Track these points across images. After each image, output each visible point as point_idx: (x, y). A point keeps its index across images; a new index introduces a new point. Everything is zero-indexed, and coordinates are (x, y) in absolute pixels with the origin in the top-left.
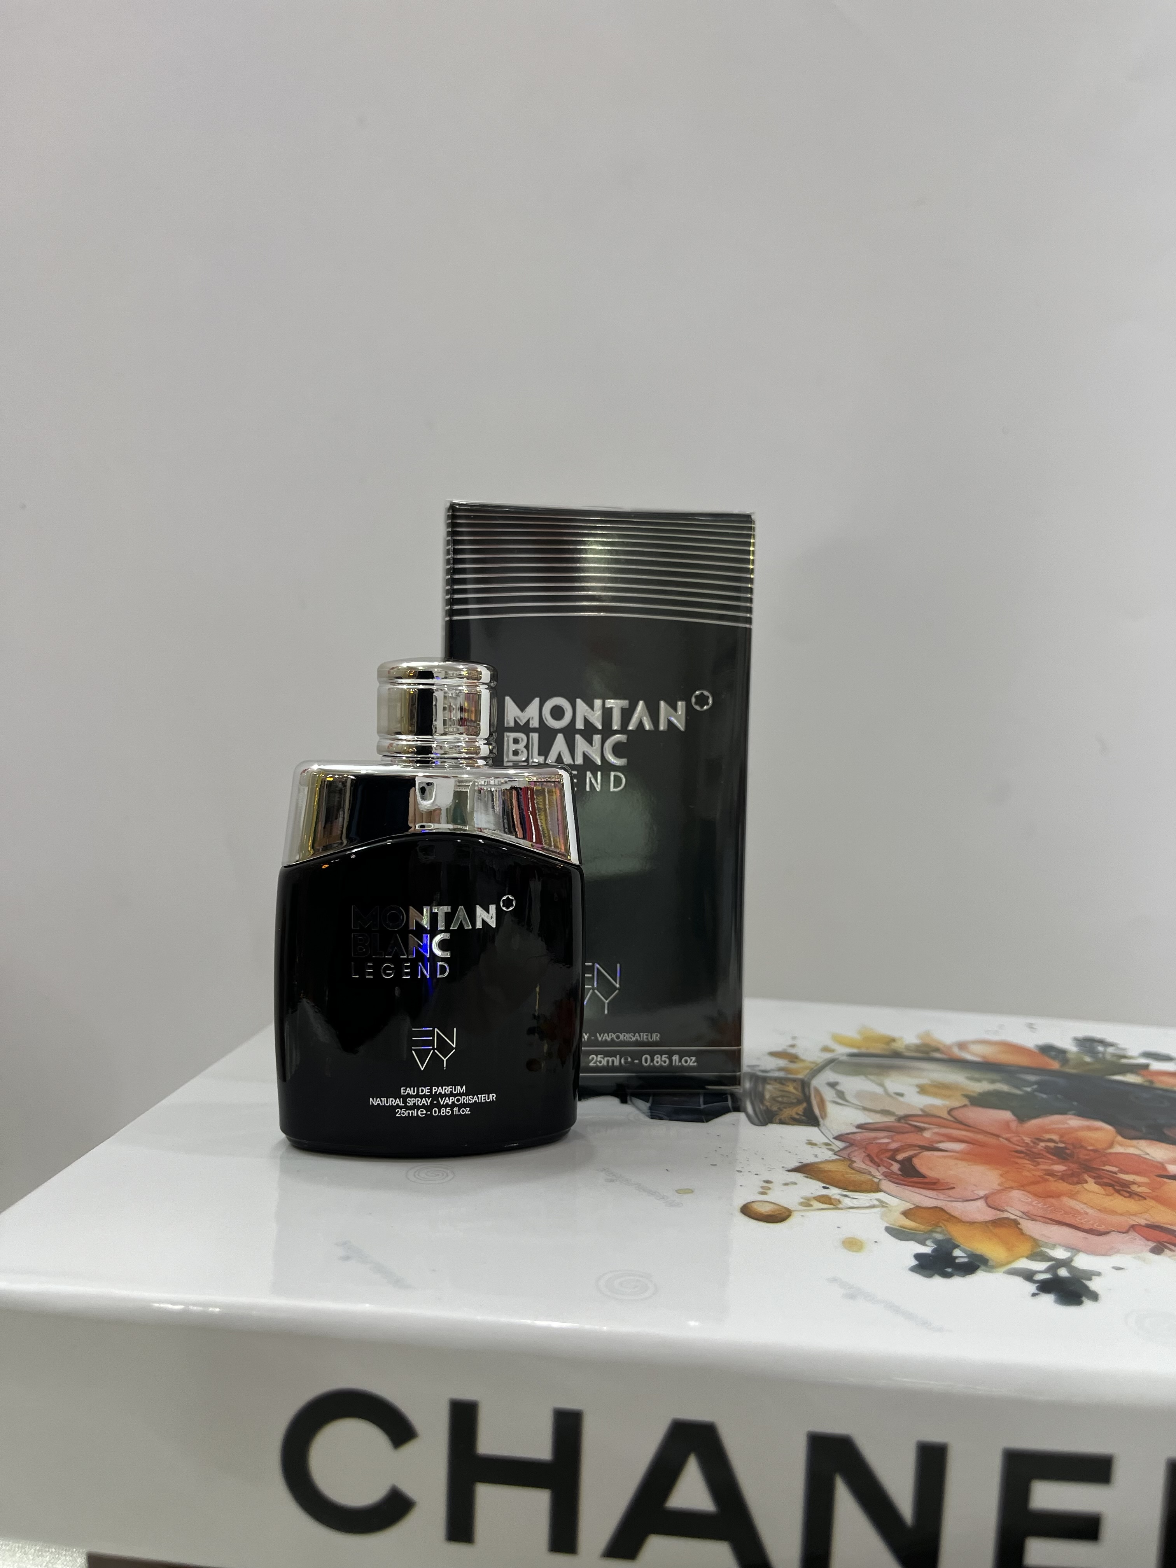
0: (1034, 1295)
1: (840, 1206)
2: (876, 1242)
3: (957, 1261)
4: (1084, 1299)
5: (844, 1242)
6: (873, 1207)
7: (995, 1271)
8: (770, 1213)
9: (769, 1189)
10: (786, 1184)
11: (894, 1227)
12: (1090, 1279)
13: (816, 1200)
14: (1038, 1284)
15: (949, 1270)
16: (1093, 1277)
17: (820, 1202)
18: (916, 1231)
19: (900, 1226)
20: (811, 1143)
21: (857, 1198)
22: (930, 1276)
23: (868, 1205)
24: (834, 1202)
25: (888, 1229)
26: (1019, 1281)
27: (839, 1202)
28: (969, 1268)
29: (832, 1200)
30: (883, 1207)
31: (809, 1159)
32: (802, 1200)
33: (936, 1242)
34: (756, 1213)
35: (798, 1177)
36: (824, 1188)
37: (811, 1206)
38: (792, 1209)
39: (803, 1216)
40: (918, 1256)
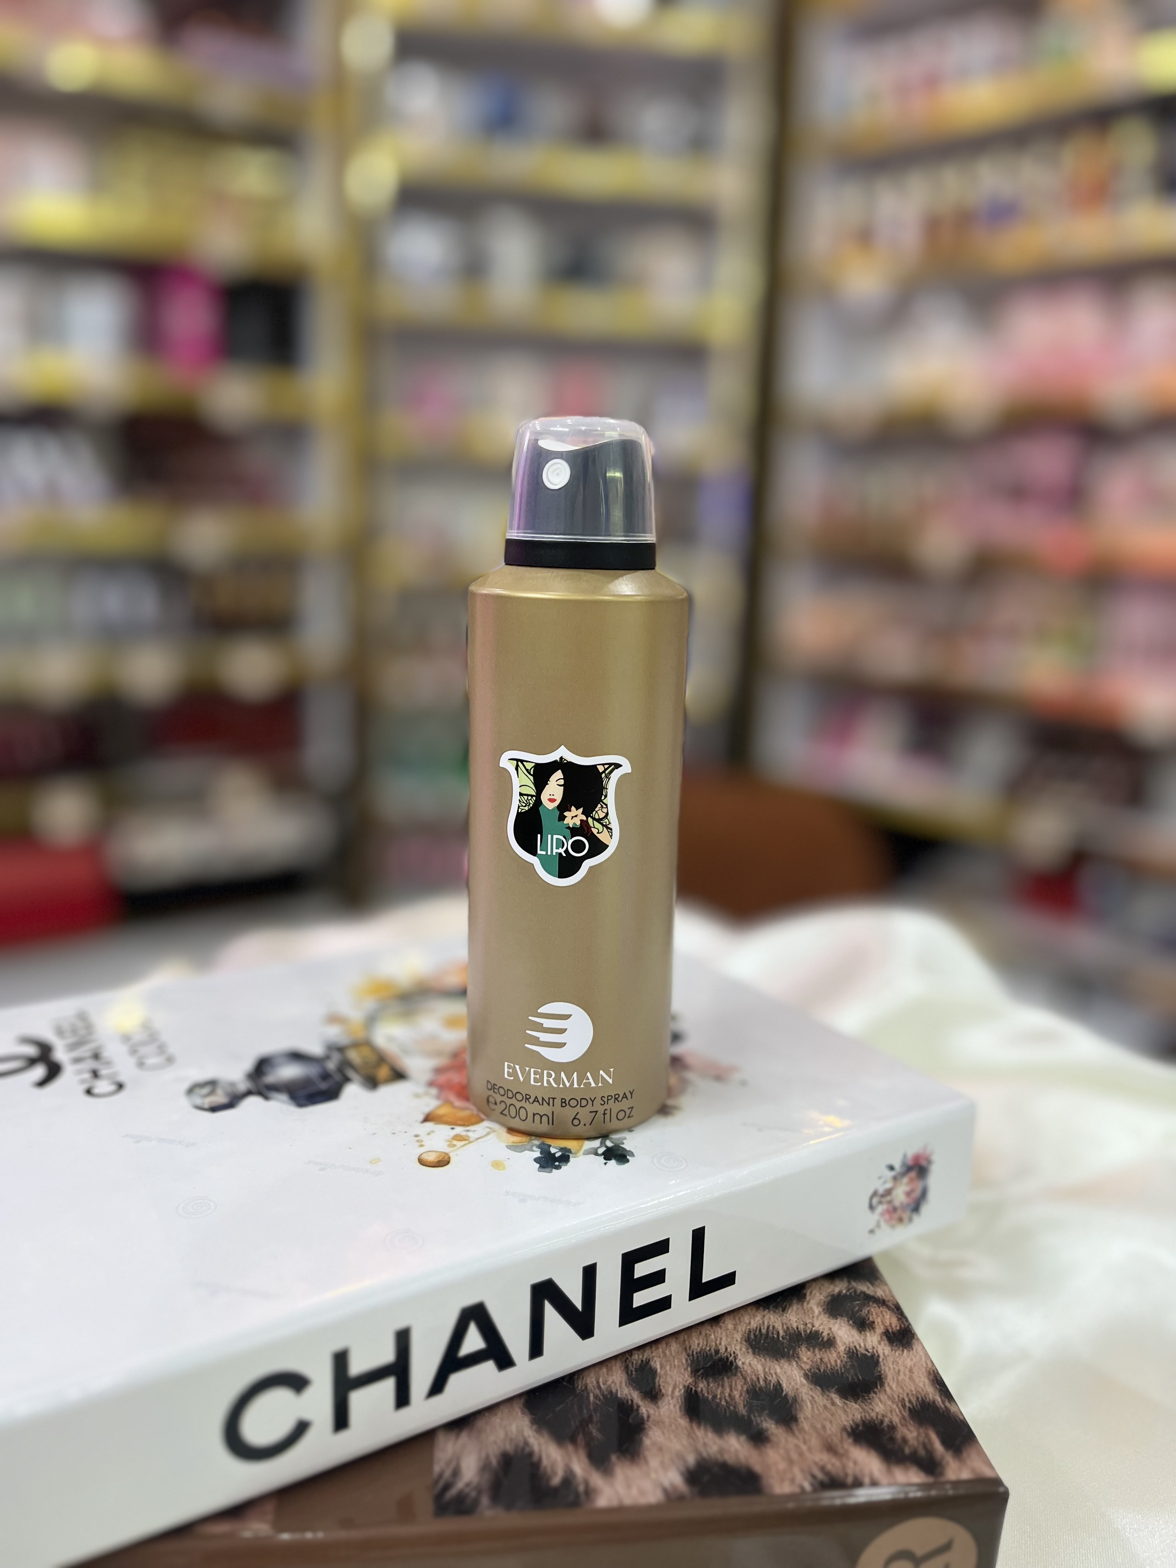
0: (605, 1164)
1: (471, 1140)
2: (509, 1159)
3: (557, 1155)
4: (628, 1157)
5: (493, 1166)
6: (488, 1134)
7: (578, 1155)
8: (437, 1160)
9: (422, 1141)
10: (429, 1134)
11: (511, 1144)
12: (623, 1144)
13: (455, 1140)
14: (603, 1156)
15: (557, 1163)
16: (624, 1141)
17: (457, 1140)
18: (523, 1143)
19: (514, 1143)
20: (417, 1096)
21: (475, 1131)
22: (551, 1172)
23: (485, 1133)
24: (467, 1138)
25: (508, 1147)
26: (593, 1156)
27: (468, 1136)
28: (565, 1158)
29: (464, 1137)
30: (494, 1131)
31: (427, 1110)
32: (448, 1143)
33: (539, 1147)
34: (430, 1162)
35: (429, 1125)
36: (452, 1129)
37: (455, 1146)
38: (447, 1152)
39: (457, 1155)
40: (536, 1160)
